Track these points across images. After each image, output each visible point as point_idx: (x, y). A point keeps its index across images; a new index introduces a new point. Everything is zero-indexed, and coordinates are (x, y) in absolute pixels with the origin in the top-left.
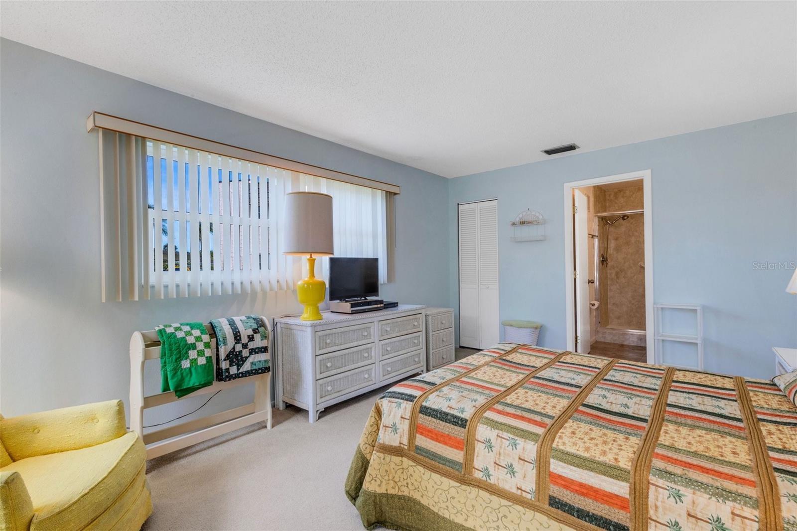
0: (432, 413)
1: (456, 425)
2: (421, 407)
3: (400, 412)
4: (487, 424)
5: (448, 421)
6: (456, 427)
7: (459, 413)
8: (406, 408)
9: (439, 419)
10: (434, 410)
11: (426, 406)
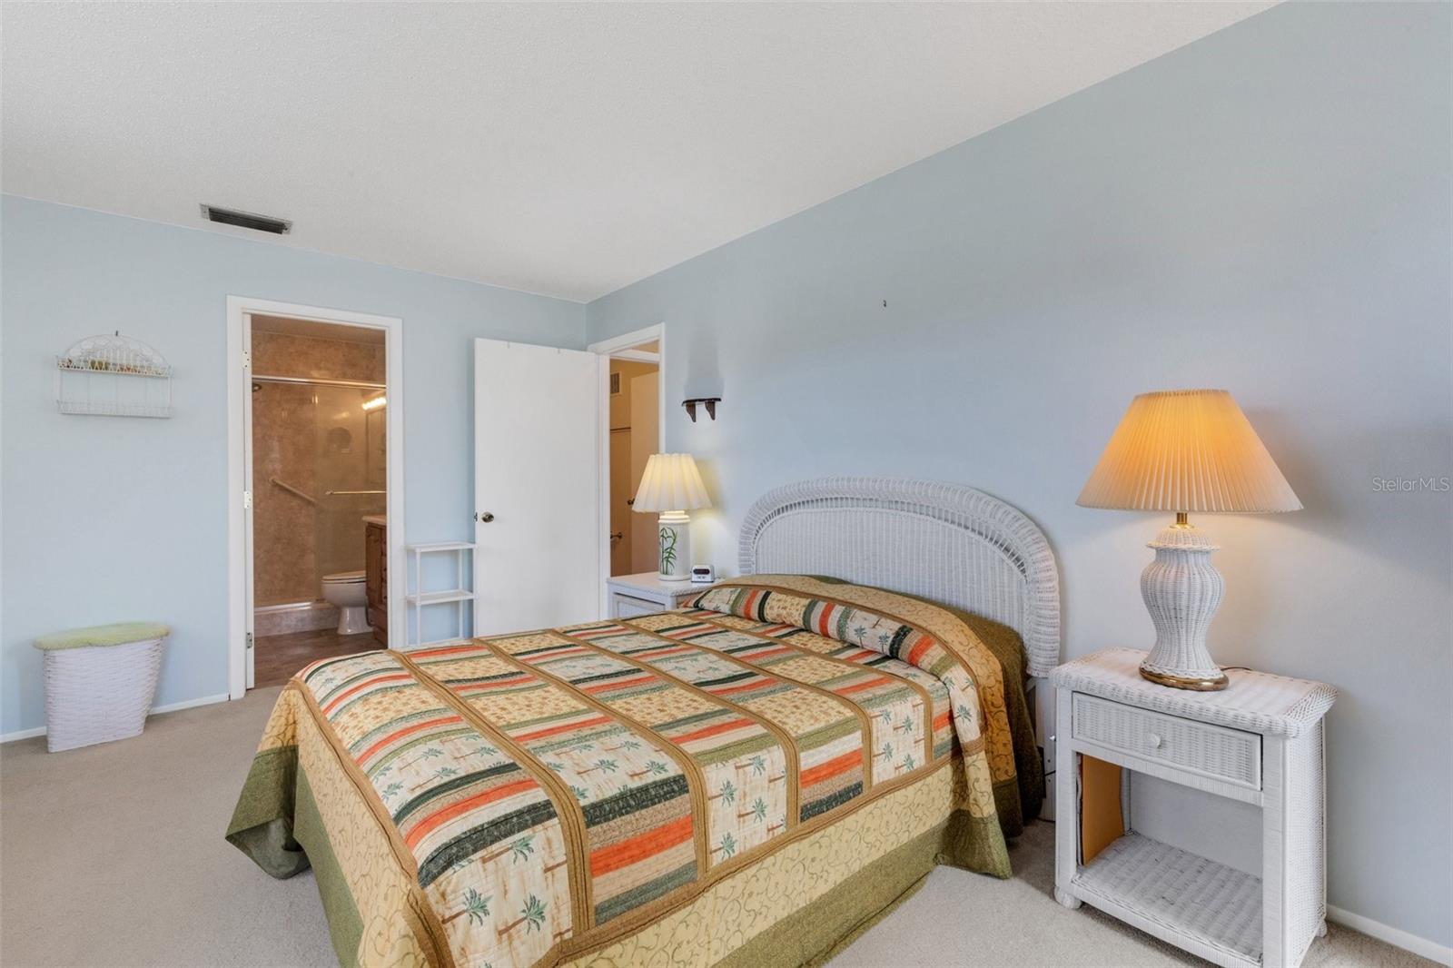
0: (617, 809)
1: (672, 797)
2: (585, 810)
3: (537, 861)
4: (711, 761)
5: (656, 800)
6: (673, 801)
7: (660, 773)
8: (549, 841)
9: (638, 809)
10: (615, 800)
11: (592, 804)
